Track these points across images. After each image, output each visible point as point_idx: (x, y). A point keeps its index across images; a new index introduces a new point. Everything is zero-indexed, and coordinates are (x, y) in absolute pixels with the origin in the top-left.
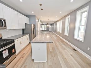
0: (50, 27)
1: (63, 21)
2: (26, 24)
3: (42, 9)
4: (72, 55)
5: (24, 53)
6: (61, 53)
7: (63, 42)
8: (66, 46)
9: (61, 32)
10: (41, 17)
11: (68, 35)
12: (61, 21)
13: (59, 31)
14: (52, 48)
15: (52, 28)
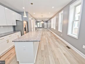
0: (45, 24)
1: (57, 17)
2: (16, 20)
3: (32, 4)
4: (65, 55)
5: (12, 52)
6: (53, 52)
7: (57, 38)
8: (59, 43)
9: (55, 29)
10: (34, 13)
11: (61, 31)
12: (55, 18)
13: (53, 28)
14: (45, 46)
15: (47, 25)
